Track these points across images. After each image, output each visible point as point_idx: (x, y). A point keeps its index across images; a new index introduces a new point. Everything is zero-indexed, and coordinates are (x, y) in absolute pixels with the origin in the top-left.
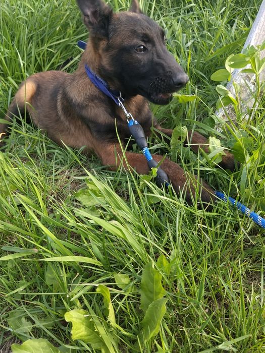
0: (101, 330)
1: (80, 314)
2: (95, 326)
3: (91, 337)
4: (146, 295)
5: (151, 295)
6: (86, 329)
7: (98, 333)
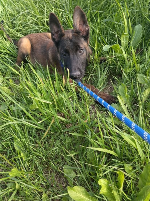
0: (115, 193)
1: (105, 182)
2: (112, 190)
3: (109, 194)
4: (142, 180)
5: (145, 181)
6: (107, 190)
7: (113, 194)
